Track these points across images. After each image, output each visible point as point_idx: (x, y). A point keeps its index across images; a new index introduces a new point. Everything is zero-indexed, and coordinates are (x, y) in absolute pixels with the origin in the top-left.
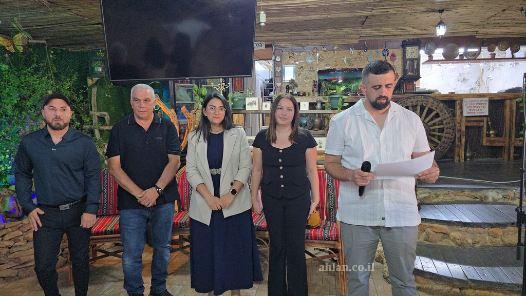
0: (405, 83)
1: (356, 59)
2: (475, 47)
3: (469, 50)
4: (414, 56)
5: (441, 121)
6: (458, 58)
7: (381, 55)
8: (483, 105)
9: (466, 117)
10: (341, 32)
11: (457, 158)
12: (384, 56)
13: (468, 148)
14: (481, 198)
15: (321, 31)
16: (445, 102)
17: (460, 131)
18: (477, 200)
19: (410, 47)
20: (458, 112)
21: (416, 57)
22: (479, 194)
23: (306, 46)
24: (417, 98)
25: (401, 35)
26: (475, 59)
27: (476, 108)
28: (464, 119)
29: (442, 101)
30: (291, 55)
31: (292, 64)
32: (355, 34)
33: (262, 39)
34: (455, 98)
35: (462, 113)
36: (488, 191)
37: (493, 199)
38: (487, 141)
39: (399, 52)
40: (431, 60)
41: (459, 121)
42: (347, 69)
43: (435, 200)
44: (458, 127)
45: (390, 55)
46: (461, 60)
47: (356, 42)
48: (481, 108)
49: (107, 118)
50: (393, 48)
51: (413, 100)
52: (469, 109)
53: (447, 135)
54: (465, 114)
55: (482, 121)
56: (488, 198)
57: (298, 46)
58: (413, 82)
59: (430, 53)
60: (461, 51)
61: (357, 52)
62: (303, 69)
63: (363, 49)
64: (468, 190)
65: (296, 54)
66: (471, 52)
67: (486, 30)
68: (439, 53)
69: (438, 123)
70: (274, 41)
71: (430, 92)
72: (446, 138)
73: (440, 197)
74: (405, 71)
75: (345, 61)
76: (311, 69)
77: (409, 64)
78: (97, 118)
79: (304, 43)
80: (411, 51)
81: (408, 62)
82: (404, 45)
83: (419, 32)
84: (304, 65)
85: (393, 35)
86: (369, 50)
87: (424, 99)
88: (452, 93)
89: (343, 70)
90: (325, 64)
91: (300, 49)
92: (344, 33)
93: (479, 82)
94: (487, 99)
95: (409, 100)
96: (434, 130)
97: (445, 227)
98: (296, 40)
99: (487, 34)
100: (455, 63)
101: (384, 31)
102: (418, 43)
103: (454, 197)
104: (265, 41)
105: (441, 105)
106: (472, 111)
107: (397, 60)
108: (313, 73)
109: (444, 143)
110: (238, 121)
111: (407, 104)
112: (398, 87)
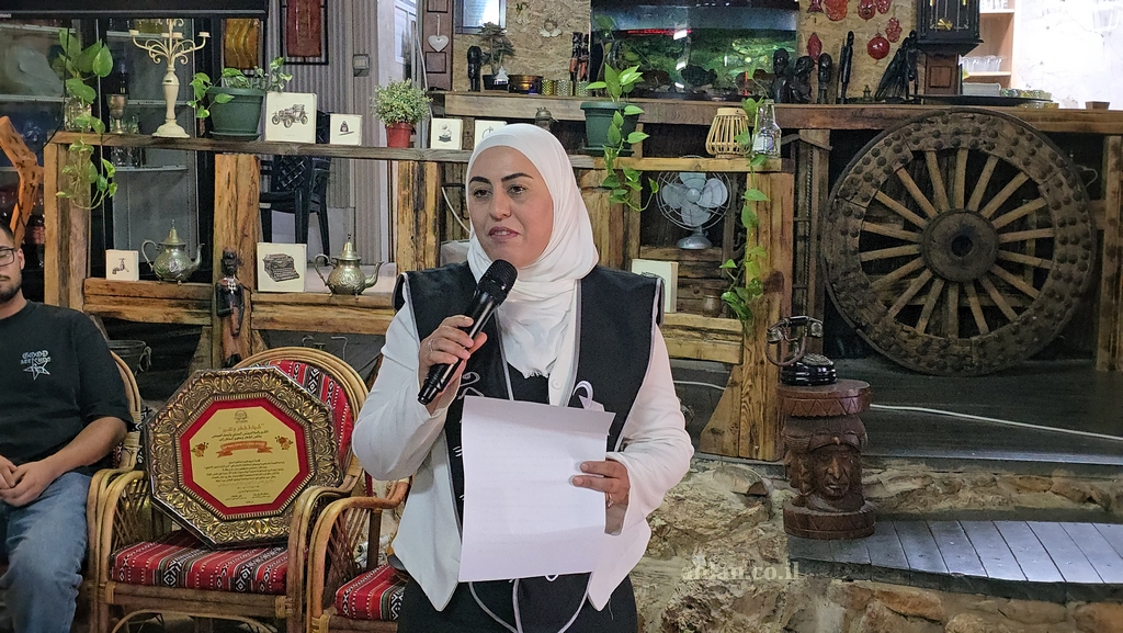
5: (1045, 209)
11: (1102, 357)
17: (1116, 252)
24: (956, 120)
44: (1109, 239)
51: (940, 126)
53: (1064, 268)
58: (956, 58)
69: (1035, 218)
72: (1058, 276)
74: (922, 11)
87: (984, 127)
88: (1097, 105)
95: (926, 129)
96: (1020, 246)
105: (1048, 151)
109: (1051, 294)
110: (233, 181)
111: (917, 142)
112: (897, 76)
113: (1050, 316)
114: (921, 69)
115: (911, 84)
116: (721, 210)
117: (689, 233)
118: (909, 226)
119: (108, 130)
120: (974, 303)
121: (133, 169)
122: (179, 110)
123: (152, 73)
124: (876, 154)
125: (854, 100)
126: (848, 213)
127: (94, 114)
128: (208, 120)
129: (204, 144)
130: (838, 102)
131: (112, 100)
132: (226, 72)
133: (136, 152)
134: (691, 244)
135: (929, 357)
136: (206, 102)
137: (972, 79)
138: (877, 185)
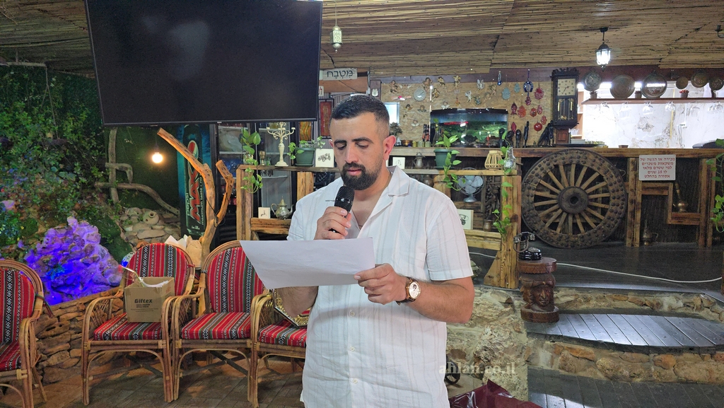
0: (555, 130)
1: (486, 94)
2: (659, 81)
3: (649, 85)
4: (569, 92)
5: (606, 186)
6: (633, 96)
7: (522, 90)
8: (667, 165)
9: (643, 181)
10: (465, 57)
11: (628, 241)
12: (526, 91)
13: (646, 227)
14: (652, 305)
15: (435, 55)
16: (611, 159)
17: (633, 202)
18: (646, 308)
19: (564, 80)
20: (631, 175)
21: (573, 94)
22: (649, 299)
23: (414, 75)
24: (570, 153)
25: (550, 62)
26: (658, 99)
27: (657, 170)
28: (639, 186)
29: (606, 157)
30: (393, 88)
31: (395, 100)
32: (483, 60)
33: (352, 64)
34: (627, 155)
35: (636, 176)
36: (663, 295)
37: (670, 307)
38: (672, 218)
39: (547, 87)
40: (594, 99)
41: (633, 188)
42: (472, 110)
43: (584, 306)
44: (631, 196)
45: (534, 90)
46: (638, 99)
47: (487, 70)
48: (665, 169)
49: (130, 172)
50: (539, 80)
51: (565, 155)
52: (646, 171)
53: (614, 208)
54: (642, 178)
55: (667, 188)
56: (662, 306)
57: (404, 74)
58: (568, 130)
59: (592, 88)
60: (638, 86)
61: (487, 85)
62: (411, 108)
63: (496, 80)
64: (633, 294)
65: (401, 87)
66: (652, 88)
67: (673, 57)
68: (605, 89)
69: (601, 189)
70: (369, 68)
71: (591, 145)
72: (612, 211)
73: (591, 302)
74: (555, 113)
75: (470, 98)
76: (422, 109)
77: (562, 105)
78: (115, 173)
79: (412, 71)
80: (564, 86)
81: (560, 100)
82: (555, 76)
83: (576, 58)
84: (411, 102)
85: (539, 62)
86: (504, 83)
87: (581, 155)
88: (623, 146)
89: (468, 110)
90: (441, 101)
91: (405, 80)
92: (468, 58)
93: (669, 130)
94: (674, 156)
95: (559, 156)
96: (596, 200)
97: (590, 350)
98: (400, 67)
99: (676, 62)
100: (629, 103)
101: (525, 56)
102: (574, 73)
103: (613, 302)
104: (357, 68)
105: (607, 164)
106: (651, 174)
107: (544, 98)
108: (424, 114)
109: (609, 218)
110: (304, 182)
111: (555, 161)
112: (546, 137)
113: (609, 226)
114: (555, 134)
115: (551, 140)
116: (481, 187)
117: (467, 196)
118: (552, 192)
119: (259, 163)
120: (579, 222)
121: (268, 177)
122: (284, 156)
123: (275, 143)
124: (540, 166)
125: (529, 147)
126: (530, 188)
127: (254, 158)
128: (295, 160)
129: (294, 168)
130: (523, 147)
131: (260, 153)
132: (301, 142)
133: (269, 172)
134: (469, 200)
135: (561, 242)
136: (294, 153)
137: (574, 138)
138: (540, 178)
